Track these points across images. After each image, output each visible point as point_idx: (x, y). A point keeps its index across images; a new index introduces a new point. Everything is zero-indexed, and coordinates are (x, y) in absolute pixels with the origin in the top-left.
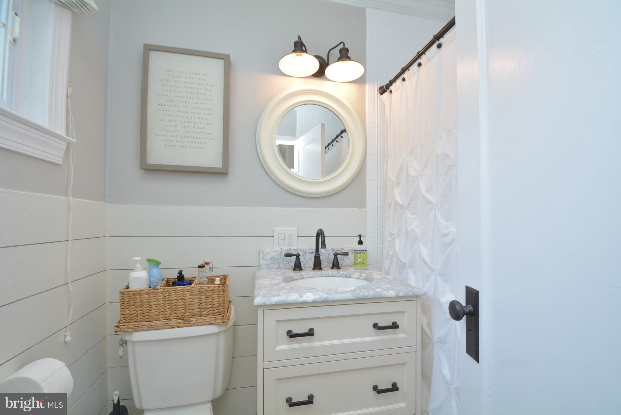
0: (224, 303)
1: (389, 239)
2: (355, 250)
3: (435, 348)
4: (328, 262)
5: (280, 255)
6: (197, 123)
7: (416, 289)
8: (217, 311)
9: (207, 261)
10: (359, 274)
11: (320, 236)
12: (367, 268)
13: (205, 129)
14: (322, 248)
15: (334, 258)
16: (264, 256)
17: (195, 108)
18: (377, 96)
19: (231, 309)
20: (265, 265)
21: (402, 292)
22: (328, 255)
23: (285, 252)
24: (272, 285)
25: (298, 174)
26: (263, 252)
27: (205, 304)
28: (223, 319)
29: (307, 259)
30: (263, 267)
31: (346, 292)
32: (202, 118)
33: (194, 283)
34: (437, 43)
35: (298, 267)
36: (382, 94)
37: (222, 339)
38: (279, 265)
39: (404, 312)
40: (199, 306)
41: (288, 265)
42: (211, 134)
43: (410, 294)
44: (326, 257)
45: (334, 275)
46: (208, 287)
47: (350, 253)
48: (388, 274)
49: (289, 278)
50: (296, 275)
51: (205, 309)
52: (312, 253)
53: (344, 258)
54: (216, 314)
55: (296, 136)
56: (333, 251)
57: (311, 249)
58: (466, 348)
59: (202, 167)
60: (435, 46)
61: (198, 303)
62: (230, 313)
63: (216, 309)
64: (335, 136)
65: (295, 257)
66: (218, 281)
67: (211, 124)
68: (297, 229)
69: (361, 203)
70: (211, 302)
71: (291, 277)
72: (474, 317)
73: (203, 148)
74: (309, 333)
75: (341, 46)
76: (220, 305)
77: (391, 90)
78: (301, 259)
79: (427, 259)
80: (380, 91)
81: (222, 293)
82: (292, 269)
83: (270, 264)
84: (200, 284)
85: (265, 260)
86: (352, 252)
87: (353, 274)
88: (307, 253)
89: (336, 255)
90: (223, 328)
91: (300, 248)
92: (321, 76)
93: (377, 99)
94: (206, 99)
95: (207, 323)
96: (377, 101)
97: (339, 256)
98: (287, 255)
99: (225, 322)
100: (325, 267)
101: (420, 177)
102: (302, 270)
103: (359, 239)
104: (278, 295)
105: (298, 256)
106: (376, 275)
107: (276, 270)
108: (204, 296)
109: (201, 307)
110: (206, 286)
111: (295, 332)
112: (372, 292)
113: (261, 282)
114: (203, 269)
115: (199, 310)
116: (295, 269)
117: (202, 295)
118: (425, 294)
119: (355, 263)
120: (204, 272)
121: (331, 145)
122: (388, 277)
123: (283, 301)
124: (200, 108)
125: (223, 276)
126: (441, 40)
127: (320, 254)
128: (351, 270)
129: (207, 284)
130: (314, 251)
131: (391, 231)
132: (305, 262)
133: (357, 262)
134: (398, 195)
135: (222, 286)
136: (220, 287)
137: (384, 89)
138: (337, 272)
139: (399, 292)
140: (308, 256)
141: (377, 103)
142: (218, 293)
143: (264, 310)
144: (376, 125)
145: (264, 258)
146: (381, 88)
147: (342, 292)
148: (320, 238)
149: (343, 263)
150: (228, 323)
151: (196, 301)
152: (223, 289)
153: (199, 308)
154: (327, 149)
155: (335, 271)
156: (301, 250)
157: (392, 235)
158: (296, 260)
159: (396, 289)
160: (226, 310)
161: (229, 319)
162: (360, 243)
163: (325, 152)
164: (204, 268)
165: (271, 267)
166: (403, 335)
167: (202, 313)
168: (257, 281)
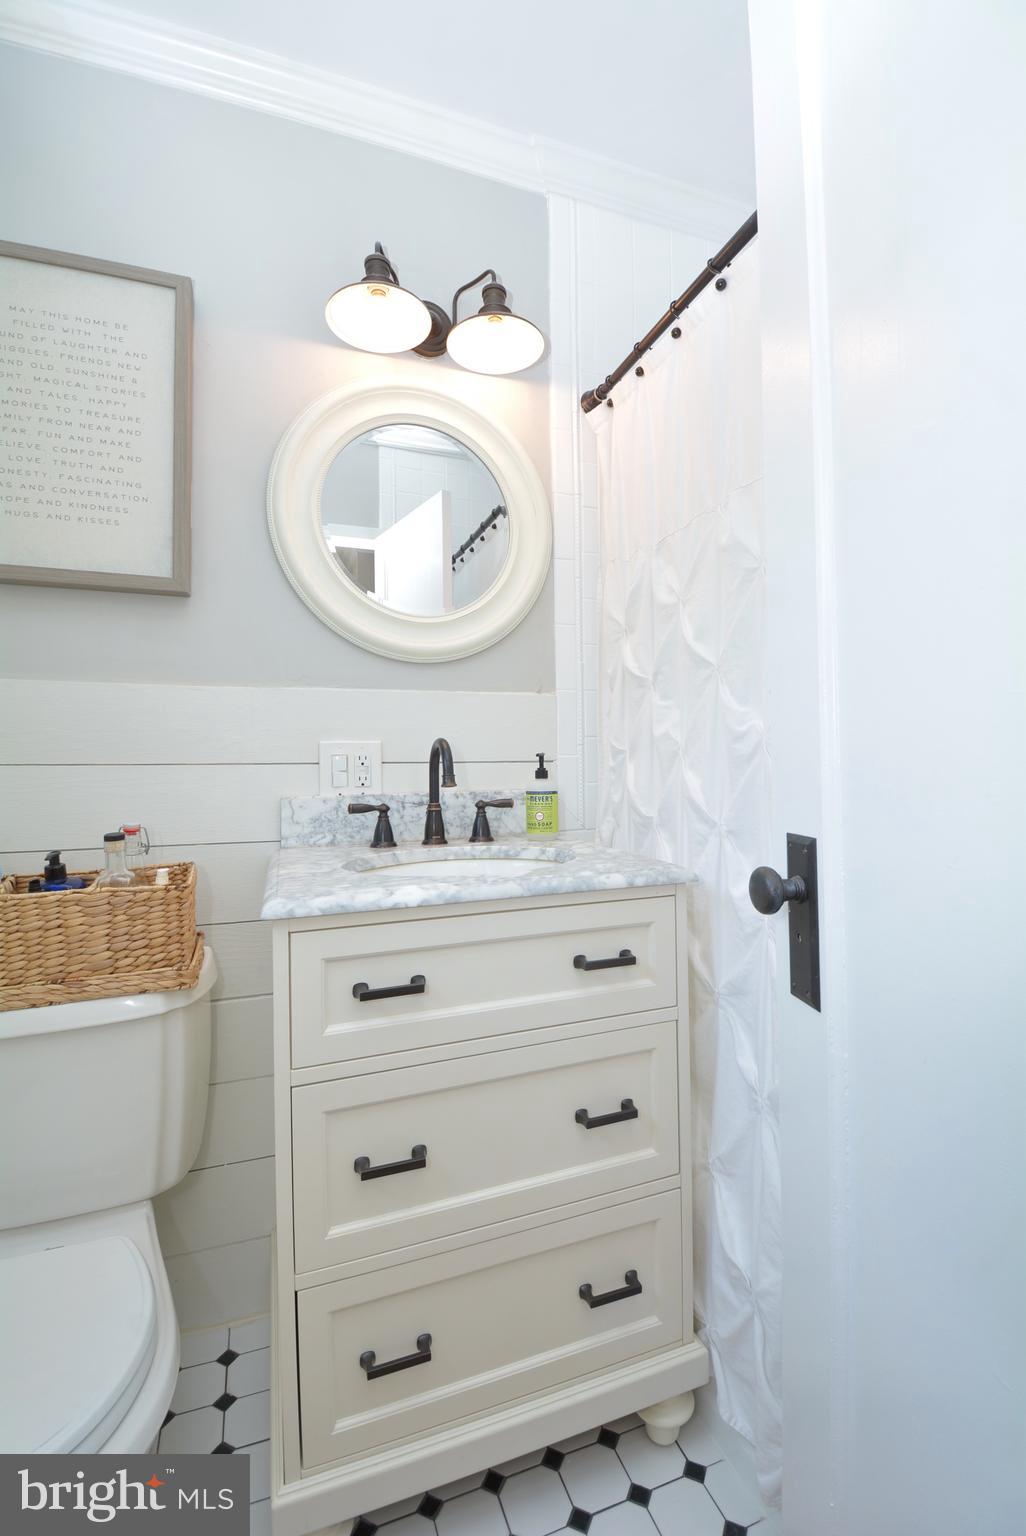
0: (182, 935)
1: (612, 763)
2: (528, 793)
3: (721, 1011)
4: (463, 827)
5: (337, 809)
6: (100, 454)
7: (675, 870)
8: (162, 955)
9: (131, 824)
10: (538, 848)
11: (441, 760)
12: (560, 837)
13: (120, 470)
14: (444, 785)
15: (478, 813)
16: (293, 813)
17: (93, 414)
18: (578, 416)
19: (203, 954)
20: (298, 836)
21: (641, 875)
22: (461, 809)
23: (348, 802)
24: (314, 875)
25: (385, 603)
26: (290, 803)
27: (127, 937)
28: (181, 975)
29: (407, 819)
30: (292, 842)
31: (506, 880)
32: (112, 443)
33: (94, 885)
34: (718, 277)
35: (384, 837)
36: (587, 411)
37: (178, 1029)
38: (334, 836)
39: (648, 925)
40: (108, 945)
41: (358, 837)
42: (139, 486)
43: (662, 879)
44: (458, 814)
45: (477, 854)
46: (135, 893)
47: (517, 803)
48: (611, 845)
49: (359, 862)
50: (379, 856)
51: (126, 952)
52: (421, 804)
53: (503, 816)
54: (158, 964)
55: (378, 527)
56: (474, 798)
57: (416, 794)
58: (792, 982)
59: (115, 574)
60: (712, 285)
61: (107, 935)
62: (200, 962)
63: (160, 949)
64: (478, 526)
65: (377, 813)
66: (162, 879)
67: (139, 460)
68: (382, 744)
69: (543, 680)
70: (142, 932)
71: (366, 861)
72: (806, 905)
73: (117, 523)
74: (413, 985)
75: (488, 281)
76: (170, 941)
77: (610, 400)
78: (394, 819)
79: (700, 799)
80: (585, 403)
81: (175, 906)
82: (370, 844)
83: (311, 833)
84: (112, 884)
85: (297, 823)
86: (523, 799)
87: (524, 849)
88: (406, 805)
89: (481, 807)
90: (180, 1001)
91: (389, 791)
92: (437, 355)
93: (578, 424)
94: (123, 391)
95: (132, 989)
96: (578, 428)
97: (490, 812)
98: (355, 809)
99: (184, 984)
100: (454, 839)
101: (681, 607)
102: (395, 845)
103: (537, 765)
104: (330, 893)
105: (384, 811)
106: (579, 848)
107: (324, 848)
108: (124, 917)
109: (114, 947)
110: (128, 889)
111: (373, 986)
112: (569, 879)
113: (281, 872)
114: (120, 844)
115: (109, 954)
116: (376, 843)
117: (116, 913)
118: (696, 880)
119: (530, 826)
120: (123, 853)
121: (468, 551)
122: (610, 850)
123: (342, 907)
124: (106, 415)
125: (179, 865)
126: (726, 273)
127: (442, 806)
128: (520, 843)
129: (132, 883)
130: (426, 799)
131: (614, 743)
132: (402, 828)
133: (534, 821)
134: (629, 656)
135: (176, 889)
136: (169, 891)
137: (595, 400)
138: (484, 847)
139: (636, 876)
140: (410, 812)
141: (578, 432)
142: (163, 907)
143: (289, 933)
144: (576, 490)
145: (292, 818)
146: (585, 398)
147: (494, 881)
148: (441, 766)
149: (499, 827)
150: (195, 987)
151: (102, 931)
152: (178, 897)
153: (108, 950)
154: (458, 560)
155: (480, 847)
156: (392, 798)
157: (617, 753)
158: (379, 821)
159: (628, 869)
160: (188, 953)
161: (197, 977)
162: (541, 774)
163: (454, 569)
164: (122, 842)
165: (312, 841)
166: (646, 983)
167: (121, 963)
168: (275, 871)
